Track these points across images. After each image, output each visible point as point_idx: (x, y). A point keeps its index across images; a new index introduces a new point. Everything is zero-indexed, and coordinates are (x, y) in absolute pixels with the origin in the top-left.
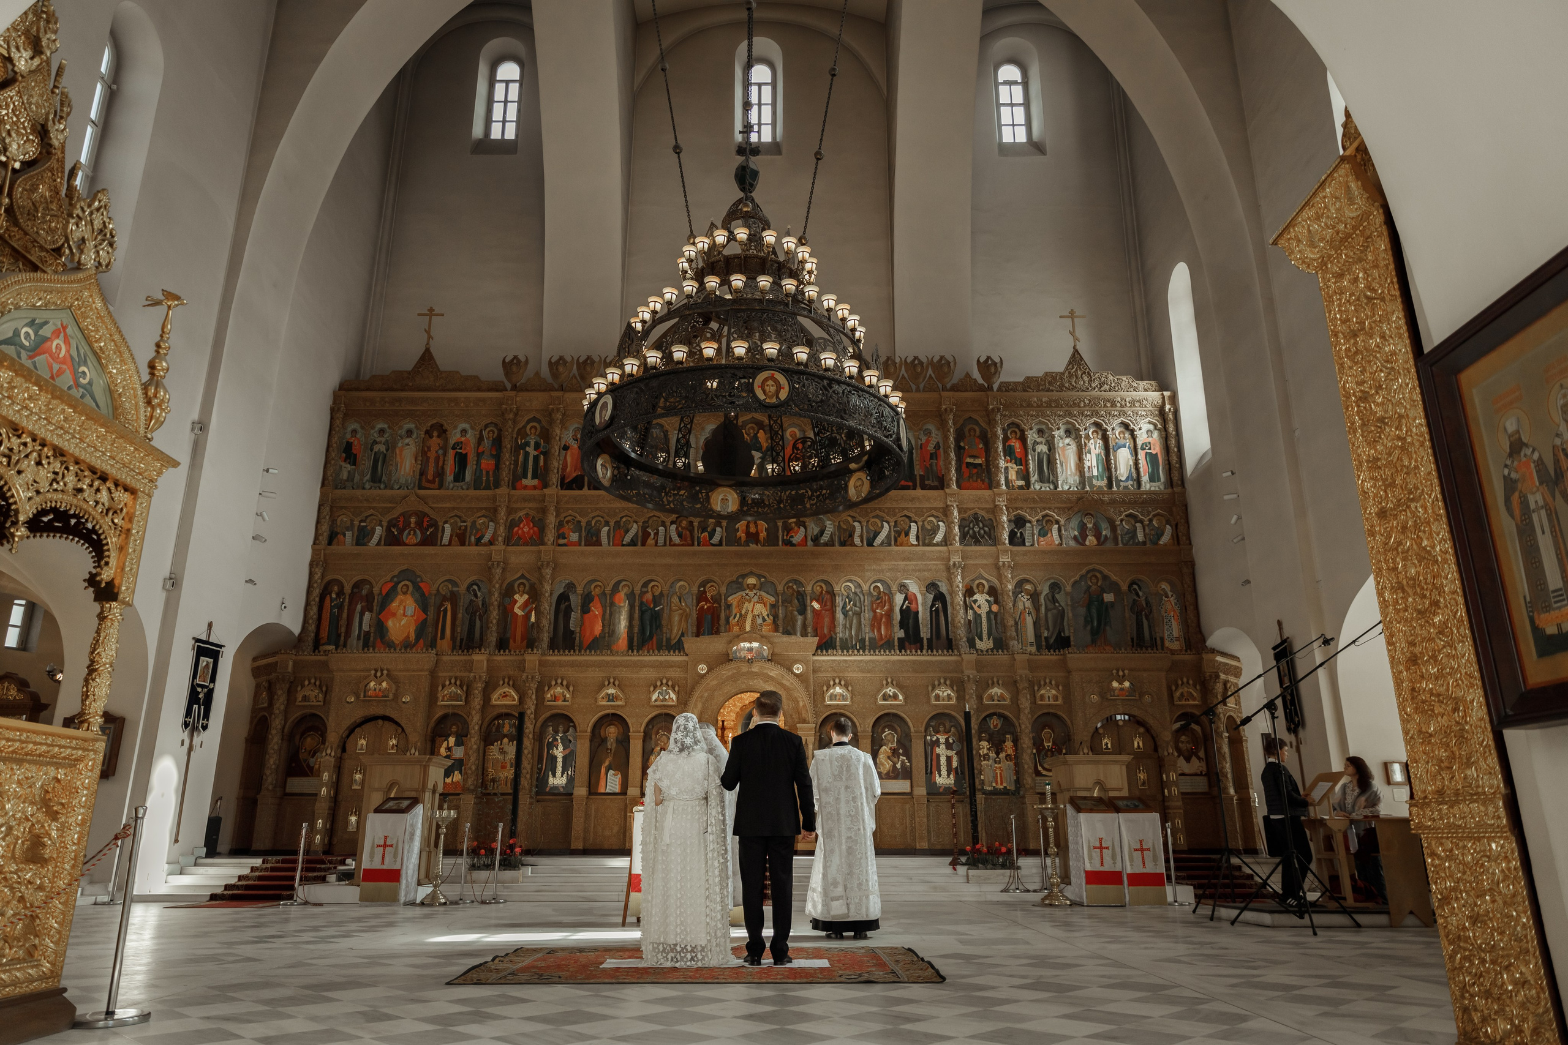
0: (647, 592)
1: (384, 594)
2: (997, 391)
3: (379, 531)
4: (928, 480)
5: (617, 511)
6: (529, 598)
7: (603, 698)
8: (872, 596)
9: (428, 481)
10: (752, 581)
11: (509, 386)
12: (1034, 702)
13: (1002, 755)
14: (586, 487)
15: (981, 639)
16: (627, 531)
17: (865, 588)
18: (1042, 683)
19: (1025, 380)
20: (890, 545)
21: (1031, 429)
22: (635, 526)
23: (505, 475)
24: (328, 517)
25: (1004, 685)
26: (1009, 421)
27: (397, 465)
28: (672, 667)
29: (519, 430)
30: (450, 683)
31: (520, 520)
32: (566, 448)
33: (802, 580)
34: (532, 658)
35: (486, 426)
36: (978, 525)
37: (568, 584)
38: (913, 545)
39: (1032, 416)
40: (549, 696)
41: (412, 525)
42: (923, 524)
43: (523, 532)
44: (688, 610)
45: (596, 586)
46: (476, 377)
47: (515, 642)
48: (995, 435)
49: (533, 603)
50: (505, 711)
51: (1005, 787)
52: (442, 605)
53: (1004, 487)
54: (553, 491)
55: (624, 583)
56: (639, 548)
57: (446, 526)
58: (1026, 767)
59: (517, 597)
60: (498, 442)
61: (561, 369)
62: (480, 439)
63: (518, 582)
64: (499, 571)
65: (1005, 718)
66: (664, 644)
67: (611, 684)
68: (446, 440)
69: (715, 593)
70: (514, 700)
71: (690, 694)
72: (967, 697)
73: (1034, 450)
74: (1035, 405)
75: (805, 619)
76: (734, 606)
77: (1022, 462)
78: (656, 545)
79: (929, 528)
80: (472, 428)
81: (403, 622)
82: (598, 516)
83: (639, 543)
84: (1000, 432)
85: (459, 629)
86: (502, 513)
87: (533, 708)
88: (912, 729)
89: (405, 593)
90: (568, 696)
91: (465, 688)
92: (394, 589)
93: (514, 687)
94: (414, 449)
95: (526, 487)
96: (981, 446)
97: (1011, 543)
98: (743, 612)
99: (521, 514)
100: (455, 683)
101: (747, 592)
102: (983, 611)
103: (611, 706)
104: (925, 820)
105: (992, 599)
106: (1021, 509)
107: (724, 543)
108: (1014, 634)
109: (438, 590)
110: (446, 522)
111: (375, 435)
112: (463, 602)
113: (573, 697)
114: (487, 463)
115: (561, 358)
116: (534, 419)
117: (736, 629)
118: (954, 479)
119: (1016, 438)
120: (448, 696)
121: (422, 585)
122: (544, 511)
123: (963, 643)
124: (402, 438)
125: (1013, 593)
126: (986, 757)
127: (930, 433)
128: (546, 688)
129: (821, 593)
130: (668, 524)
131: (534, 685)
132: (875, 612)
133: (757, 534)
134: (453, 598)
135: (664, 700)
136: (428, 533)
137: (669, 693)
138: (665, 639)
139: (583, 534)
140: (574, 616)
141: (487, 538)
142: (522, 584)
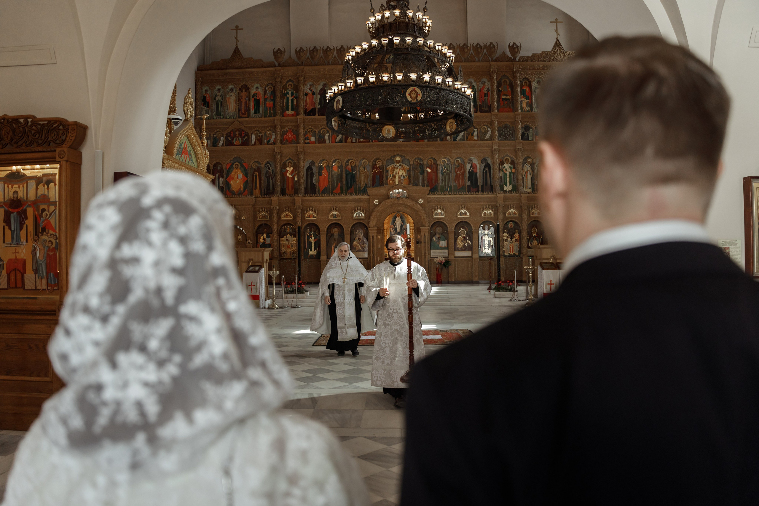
0: (348, 165)
1: (228, 169)
2: (518, 61)
3: (222, 139)
4: (483, 107)
6: (294, 169)
7: (331, 216)
8: (456, 165)
9: (243, 114)
10: (398, 158)
11: (277, 64)
12: (529, 215)
13: (514, 240)
14: (317, 114)
15: (506, 185)
16: (338, 136)
17: (452, 161)
18: (533, 207)
19: (532, 55)
20: (464, 140)
21: (534, 81)
23: (279, 110)
25: (516, 208)
26: (524, 77)
27: (227, 106)
28: (362, 201)
29: (283, 86)
30: (262, 211)
31: (287, 131)
32: (306, 94)
33: (422, 158)
34: (298, 198)
35: (267, 85)
36: (507, 130)
37: (311, 162)
38: (475, 140)
39: (535, 74)
40: (307, 215)
41: (237, 136)
42: (481, 129)
43: (289, 137)
44: (368, 173)
45: (324, 163)
46: (261, 60)
47: (288, 190)
48: (516, 84)
49: (296, 171)
50: (287, 222)
51: (514, 254)
52: (254, 173)
53: (520, 111)
54: (301, 117)
55: (338, 162)
56: (344, 144)
57: (253, 135)
58: (524, 245)
59: (288, 168)
60: (274, 93)
61: (302, 54)
62: (265, 92)
63: (288, 162)
64: (279, 156)
65: (516, 223)
66: (357, 189)
67: (335, 210)
68: (249, 93)
69: (380, 165)
70: (291, 218)
71: (371, 214)
72: (499, 214)
73: (535, 92)
74: (537, 68)
75: (423, 177)
76: (390, 171)
77: (529, 97)
78: (352, 142)
79: (483, 131)
80: (261, 86)
81: (237, 182)
82: (324, 128)
83: (344, 142)
84: (519, 82)
85: (263, 185)
86: (278, 128)
87: (300, 221)
88: (473, 228)
89: (237, 168)
90: (315, 215)
91: (269, 212)
92: (232, 166)
93: (291, 212)
94: (234, 98)
95: (288, 115)
96: (509, 90)
97: (522, 139)
98: (394, 174)
99: (287, 128)
100: (264, 210)
101: (396, 164)
102: (508, 173)
103: (335, 219)
104: (478, 268)
105: (512, 166)
106: (528, 122)
108: (522, 183)
109: (252, 166)
110: (252, 134)
111: (216, 92)
112: (264, 172)
113: (317, 215)
114: (269, 103)
115: (301, 48)
116: (290, 81)
117: (391, 182)
118: (496, 107)
119: (526, 86)
120: (262, 216)
121: (244, 164)
122: (298, 127)
123: (498, 188)
124: (229, 93)
125: (522, 163)
126: (506, 240)
127: (485, 83)
128: (305, 212)
129: (431, 164)
131: (300, 211)
132: (457, 173)
134: (259, 170)
135: (359, 216)
136: (245, 139)
137: (361, 213)
138: (358, 187)
139: (317, 138)
140: (315, 177)
141: (272, 141)
142: (290, 162)
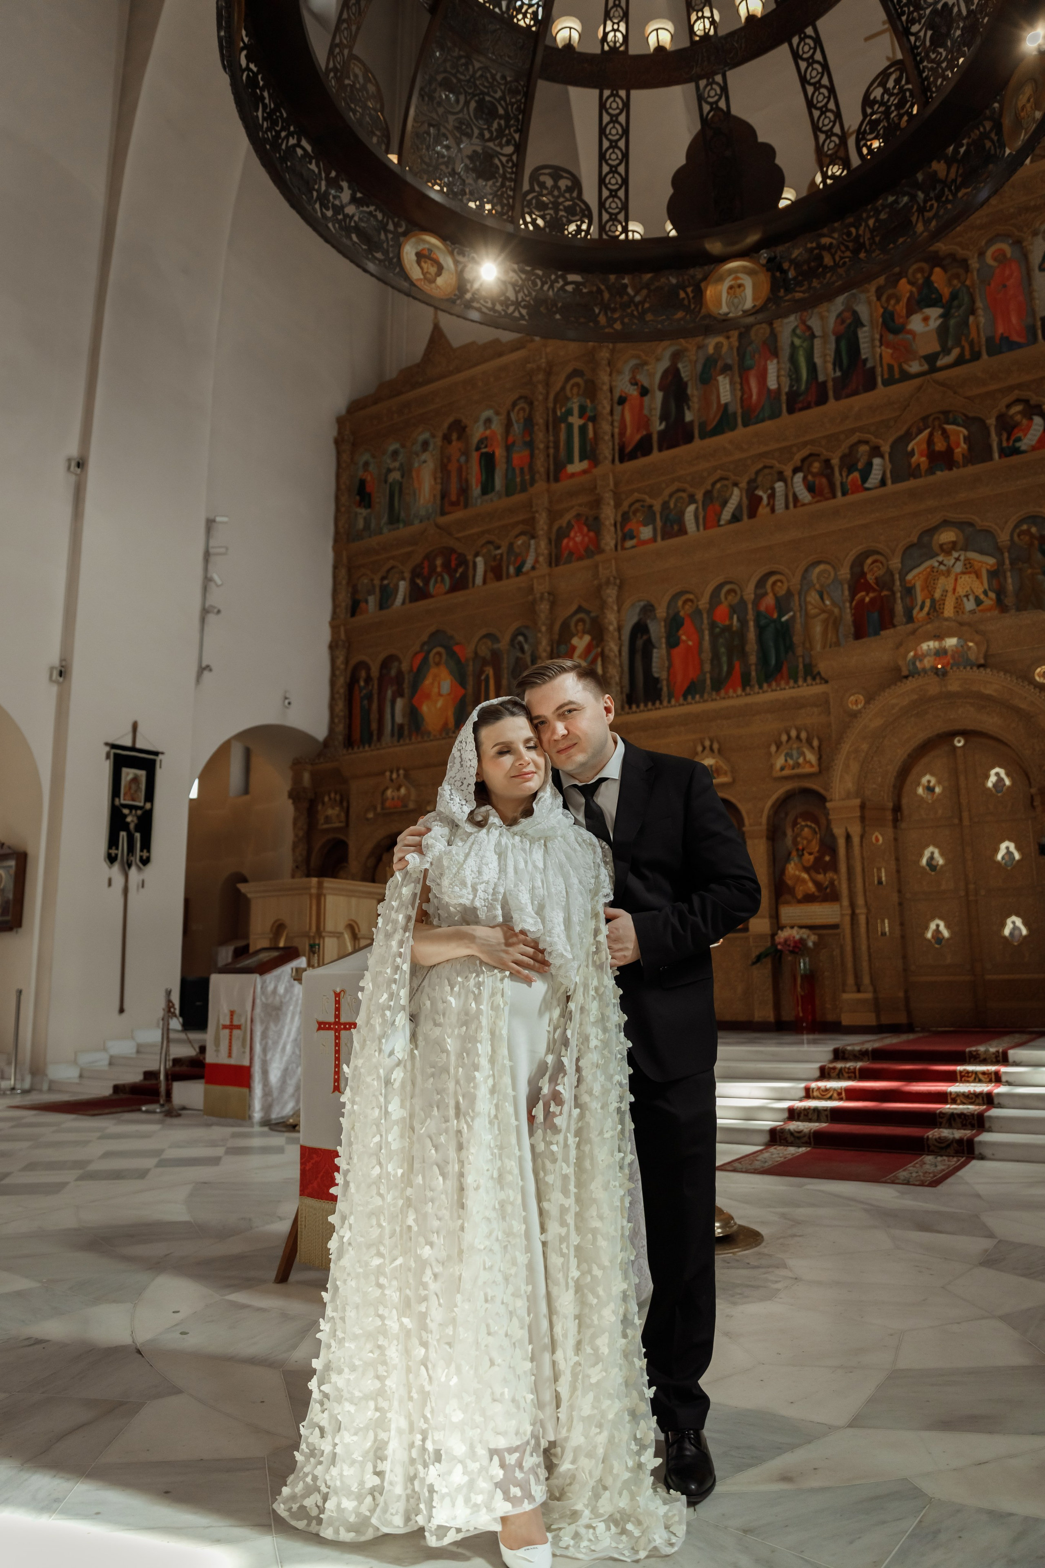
0: (766, 594)
1: (415, 670)
3: (403, 586)
5: (705, 474)
6: (592, 640)
9: (452, 502)
10: (947, 536)
14: (656, 449)
16: (725, 503)
22: (736, 491)
23: (544, 465)
24: (344, 582)
27: (415, 493)
28: (802, 706)
29: (556, 395)
31: (570, 526)
32: (621, 401)
37: (644, 606)
41: (439, 569)
43: (575, 543)
44: (836, 611)
45: (685, 602)
49: (597, 646)
52: (482, 672)
55: (727, 587)
59: (575, 641)
60: (529, 423)
62: (508, 425)
63: (573, 619)
64: (544, 607)
66: (801, 673)
67: (707, 751)
68: (468, 441)
69: (881, 572)
71: (838, 749)
76: (919, 588)
80: (497, 413)
81: (439, 704)
82: (678, 491)
83: (745, 517)
86: (542, 520)
89: (438, 664)
92: (425, 660)
94: (432, 465)
95: (573, 475)
98: (937, 595)
99: (569, 516)
101: (940, 558)
107: (889, 482)
110: (477, 555)
111: (388, 460)
112: (510, 665)
114: (520, 455)
116: (575, 373)
121: (457, 649)
122: (597, 503)
124: (418, 455)
130: (788, 473)
133: (950, 451)
134: (495, 659)
135: (797, 765)
136: (458, 575)
137: (803, 754)
138: (801, 666)
139: (659, 523)
140: (659, 655)
141: (528, 566)
142: (581, 620)
